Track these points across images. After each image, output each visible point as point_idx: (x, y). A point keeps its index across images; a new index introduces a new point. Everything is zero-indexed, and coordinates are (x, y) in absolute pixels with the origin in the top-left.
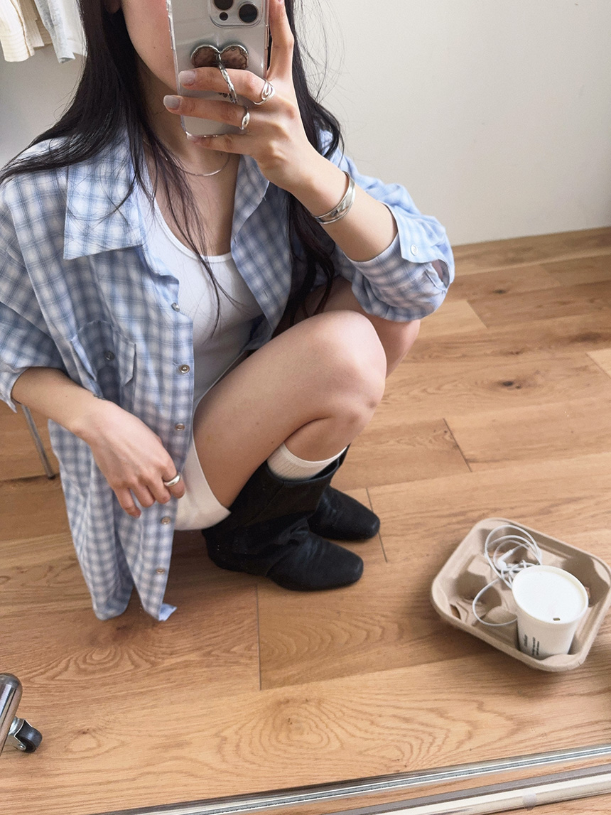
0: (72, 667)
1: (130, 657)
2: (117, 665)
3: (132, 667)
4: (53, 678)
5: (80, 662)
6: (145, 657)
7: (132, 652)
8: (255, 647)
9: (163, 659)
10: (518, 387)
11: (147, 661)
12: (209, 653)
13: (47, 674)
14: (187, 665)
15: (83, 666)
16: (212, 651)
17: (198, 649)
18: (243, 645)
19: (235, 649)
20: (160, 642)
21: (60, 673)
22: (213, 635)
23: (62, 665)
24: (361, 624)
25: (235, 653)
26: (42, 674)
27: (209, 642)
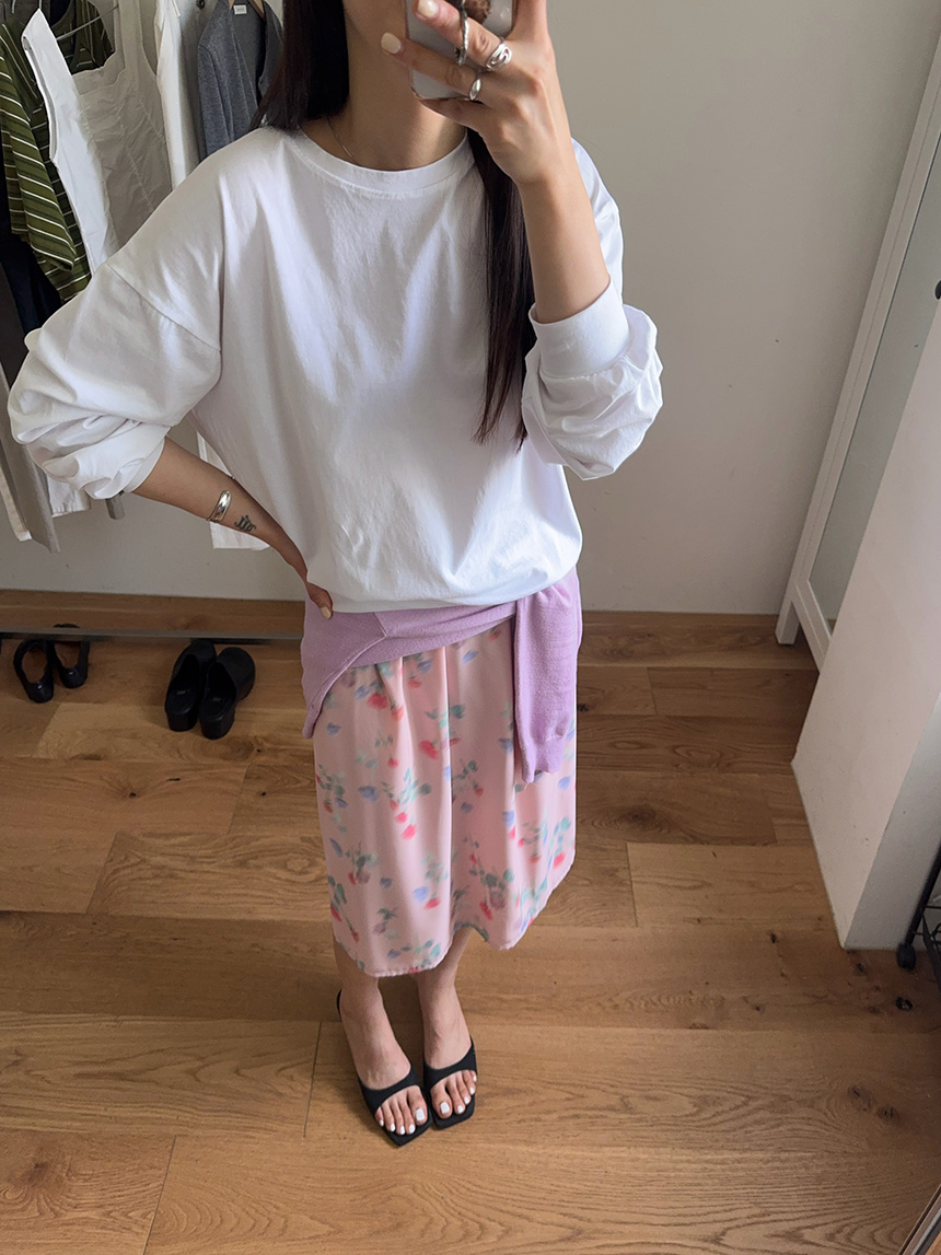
1: (39, 1200)
2: (23, 1210)
3: (37, 1214)
6: (51, 1205)
7: (42, 1196)
8: (151, 1216)
9: (67, 1211)
11: (52, 1210)
12: (108, 1214)
14: (86, 1222)
16: (111, 1212)
17: (101, 1206)
18: (141, 1212)
19: (131, 1214)
20: (70, 1191)
22: (117, 1194)
24: (252, 1212)
25: (130, 1218)
27: (112, 1201)
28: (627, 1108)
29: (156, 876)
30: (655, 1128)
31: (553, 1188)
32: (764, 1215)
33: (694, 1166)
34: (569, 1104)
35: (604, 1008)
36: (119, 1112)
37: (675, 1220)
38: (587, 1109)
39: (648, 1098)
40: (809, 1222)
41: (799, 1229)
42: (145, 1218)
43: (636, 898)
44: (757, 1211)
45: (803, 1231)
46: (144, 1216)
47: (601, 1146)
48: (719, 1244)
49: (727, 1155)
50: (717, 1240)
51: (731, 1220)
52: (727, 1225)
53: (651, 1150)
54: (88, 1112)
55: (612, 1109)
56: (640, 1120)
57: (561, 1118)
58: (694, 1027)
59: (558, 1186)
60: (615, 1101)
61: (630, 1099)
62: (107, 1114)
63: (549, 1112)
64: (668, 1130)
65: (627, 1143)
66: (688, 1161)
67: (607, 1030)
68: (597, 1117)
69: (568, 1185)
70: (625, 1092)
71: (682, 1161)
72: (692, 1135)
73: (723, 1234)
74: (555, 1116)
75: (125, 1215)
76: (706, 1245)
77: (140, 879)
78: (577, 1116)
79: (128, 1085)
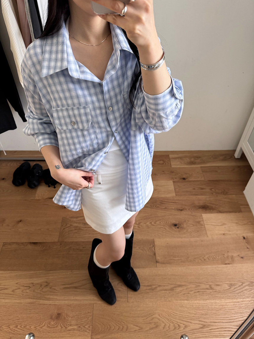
0: (46, 325)
1: (60, 324)
2: (57, 327)
3: (61, 328)
4: (41, 328)
5: (48, 324)
7: (61, 323)
8: (91, 327)
9: (68, 326)
10: (178, 228)
11: (64, 326)
12: (79, 327)
13: (40, 326)
14: (74, 329)
15: (49, 325)
17: (77, 325)
18: (88, 326)
19: (86, 327)
20: (68, 321)
21: (43, 327)
22: (81, 321)
23: (44, 324)
24: (118, 324)
25: (86, 328)
26: (39, 326)
27: (80, 323)
28: (211, 288)
29: (75, 230)
30: (219, 294)
31: (196, 313)
33: (231, 304)
34: (196, 288)
35: (202, 260)
36: (77, 298)
38: (201, 289)
39: (217, 285)
42: (90, 327)
43: (206, 229)
46: (89, 327)
47: (206, 300)
49: (239, 300)
53: (219, 300)
54: (69, 298)
55: (207, 289)
56: (215, 292)
57: (195, 293)
58: (226, 264)
59: (197, 312)
60: (208, 287)
61: (212, 286)
62: (74, 298)
63: (191, 291)
64: (223, 294)
65: (213, 298)
66: (230, 302)
67: (203, 267)
68: (204, 291)
69: (199, 312)
70: (210, 284)
71: (228, 303)
72: (230, 295)
74: (193, 292)
75: (84, 327)
77: (72, 230)
78: (198, 292)
79: (78, 290)
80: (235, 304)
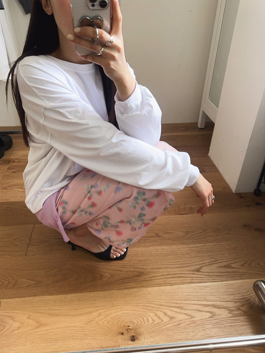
28: (158, 236)
30: (169, 240)
32: (215, 261)
33: (186, 249)
37: (181, 266)
39: (166, 233)
40: (233, 262)
41: (230, 264)
44: (212, 260)
45: (232, 264)
47: (148, 247)
48: (199, 272)
49: (198, 245)
50: (198, 270)
51: (203, 264)
52: (201, 265)
53: (168, 246)
55: (152, 237)
56: (164, 239)
58: (182, 214)
60: (153, 235)
61: (159, 234)
64: (175, 241)
65: (159, 245)
66: (184, 248)
68: (147, 239)
70: (157, 232)
71: (181, 248)
72: (184, 241)
73: (200, 268)
76: (194, 272)
80: (192, 248)
